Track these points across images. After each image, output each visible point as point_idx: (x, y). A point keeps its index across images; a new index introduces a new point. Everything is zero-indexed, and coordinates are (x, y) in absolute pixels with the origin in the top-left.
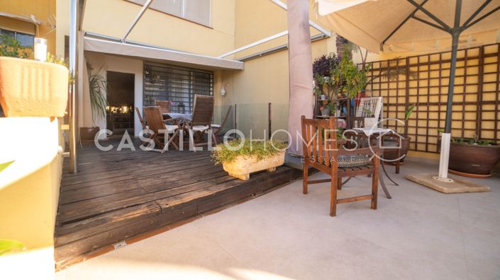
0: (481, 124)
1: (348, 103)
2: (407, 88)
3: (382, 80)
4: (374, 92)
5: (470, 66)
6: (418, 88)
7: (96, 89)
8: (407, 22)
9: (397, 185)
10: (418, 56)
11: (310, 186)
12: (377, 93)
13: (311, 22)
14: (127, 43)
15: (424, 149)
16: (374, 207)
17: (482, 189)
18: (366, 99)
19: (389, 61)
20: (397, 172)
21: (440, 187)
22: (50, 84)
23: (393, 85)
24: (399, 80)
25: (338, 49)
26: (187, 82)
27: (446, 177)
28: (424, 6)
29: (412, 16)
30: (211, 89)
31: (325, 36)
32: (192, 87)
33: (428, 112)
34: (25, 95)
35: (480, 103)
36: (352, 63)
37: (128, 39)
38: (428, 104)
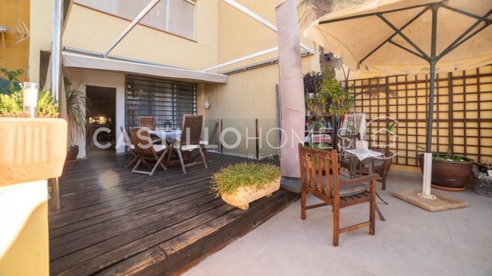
0: (452, 140)
1: (333, 119)
2: (388, 105)
3: (364, 97)
4: (357, 108)
5: (442, 87)
6: (397, 105)
7: (75, 106)
8: (383, 46)
9: (387, 204)
10: (396, 76)
11: (308, 212)
12: (359, 110)
13: (301, 44)
14: (110, 58)
15: (404, 163)
16: (372, 232)
17: (461, 205)
18: (350, 116)
19: (370, 79)
20: (384, 188)
21: (427, 205)
22: (47, 143)
23: (374, 103)
24: (380, 97)
25: (321, 66)
26: (170, 95)
27: (430, 193)
28: (402, 31)
29: (389, 40)
30: (195, 102)
31: (308, 53)
32: (175, 100)
33: (407, 128)
34: (19, 160)
35: (451, 120)
36: (336, 81)
37: (111, 54)
38: (407, 121)
